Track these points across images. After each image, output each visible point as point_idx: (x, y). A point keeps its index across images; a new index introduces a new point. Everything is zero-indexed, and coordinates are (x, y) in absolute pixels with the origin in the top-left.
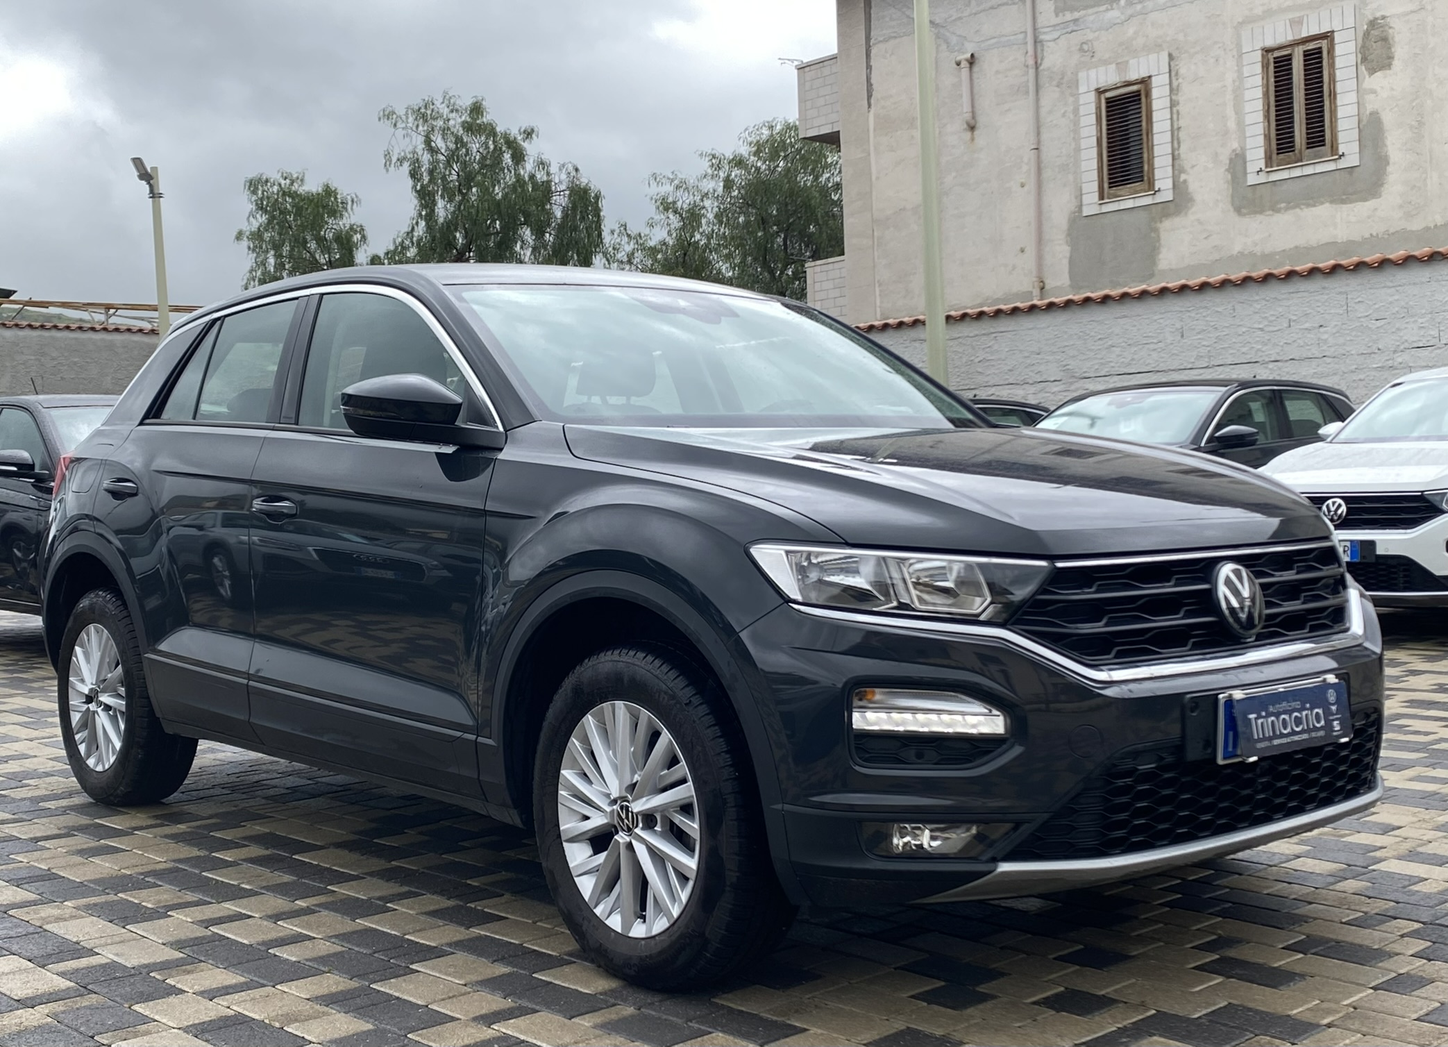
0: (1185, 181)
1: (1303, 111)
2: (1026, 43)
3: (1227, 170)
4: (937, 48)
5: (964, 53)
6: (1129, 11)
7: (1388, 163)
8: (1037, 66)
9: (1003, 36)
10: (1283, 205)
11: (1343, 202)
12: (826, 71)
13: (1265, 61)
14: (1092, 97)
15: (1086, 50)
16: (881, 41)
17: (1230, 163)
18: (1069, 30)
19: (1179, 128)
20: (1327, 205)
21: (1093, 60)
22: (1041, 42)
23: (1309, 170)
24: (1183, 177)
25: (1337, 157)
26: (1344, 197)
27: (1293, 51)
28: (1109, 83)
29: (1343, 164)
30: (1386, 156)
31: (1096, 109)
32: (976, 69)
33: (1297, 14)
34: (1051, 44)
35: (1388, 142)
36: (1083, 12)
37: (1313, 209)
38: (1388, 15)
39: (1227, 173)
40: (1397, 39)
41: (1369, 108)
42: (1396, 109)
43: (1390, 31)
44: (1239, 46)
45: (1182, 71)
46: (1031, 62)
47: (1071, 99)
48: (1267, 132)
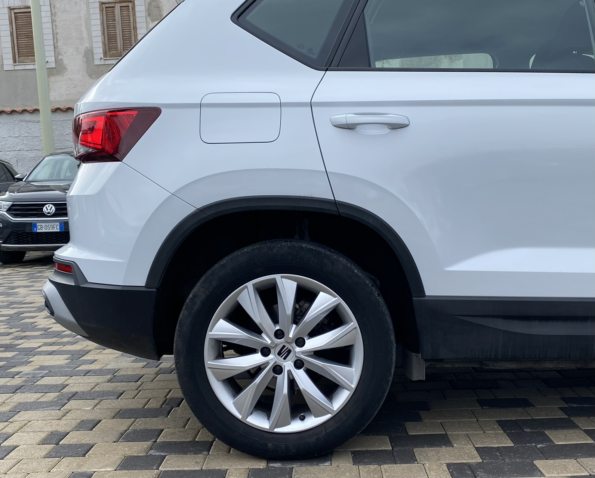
0: (61, 59)
3: (83, 56)
13: (101, 8)
14: (6, 10)
17: (85, 53)
19: (57, 33)
24: (60, 57)
27: (115, 5)
28: (15, 5)
31: (9, 17)
39: (83, 58)
40: (163, 8)
45: (57, 6)
48: (103, 41)
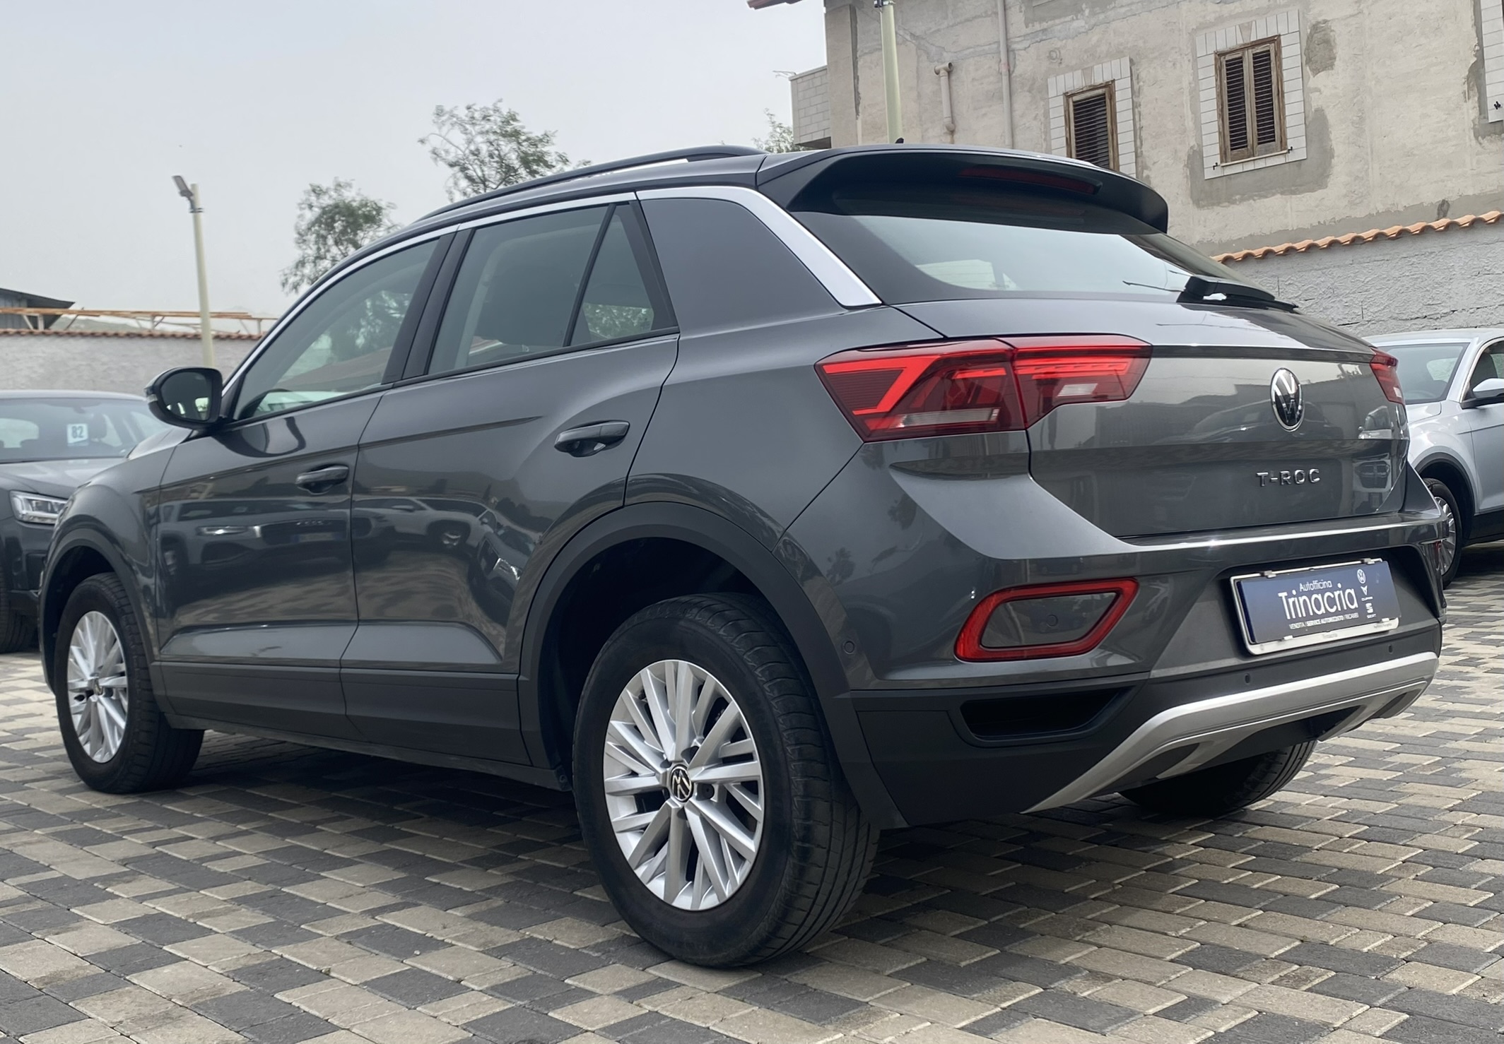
0: (1148, 177)
1: (1254, 110)
2: (999, 52)
3: (1185, 166)
4: (919, 57)
5: (942, 63)
6: (1093, 21)
7: (1332, 157)
8: (1010, 73)
9: (978, 46)
10: (1238, 197)
11: (1293, 193)
12: (817, 82)
13: (1219, 64)
14: (1061, 100)
15: (1054, 57)
16: (866, 53)
17: (1188, 159)
18: (1038, 39)
19: (1141, 128)
20: (1279, 196)
21: (1063, 66)
22: (1013, 51)
23: (1260, 164)
24: (1146, 173)
25: (1285, 151)
26: (1293, 188)
27: (1243, 54)
28: (1076, 87)
29: (1291, 157)
30: (1332, 149)
31: (1065, 111)
32: (953, 77)
33: (1244, 21)
34: (1022, 53)
35: (1332, 136)
36: (1050, 23)
37: (1265, 200)
38: (1328, 19)
39: (1185, 168)
40: (1337, 41)
41: (1315, 105)
42: (1339, 105)
43: (1332, 34)
44: (1194, 50)
45: (1143, 75)
46: (1004, 70)
47: (1042, 103)
48: (1221, 130)
